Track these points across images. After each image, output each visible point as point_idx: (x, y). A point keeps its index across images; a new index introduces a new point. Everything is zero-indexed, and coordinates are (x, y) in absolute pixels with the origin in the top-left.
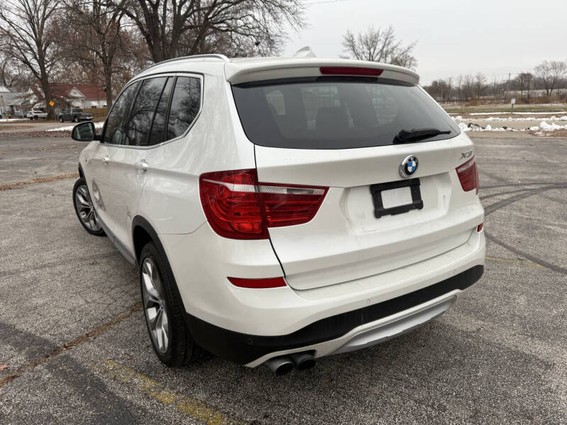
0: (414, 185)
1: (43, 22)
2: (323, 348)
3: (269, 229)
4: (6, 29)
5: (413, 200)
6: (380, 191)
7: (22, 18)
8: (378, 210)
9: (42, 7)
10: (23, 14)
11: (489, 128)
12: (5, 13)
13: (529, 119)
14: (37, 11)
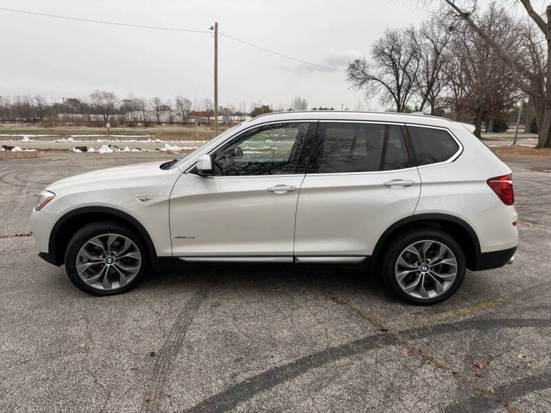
11: (127, 149)
13: (132, 141)
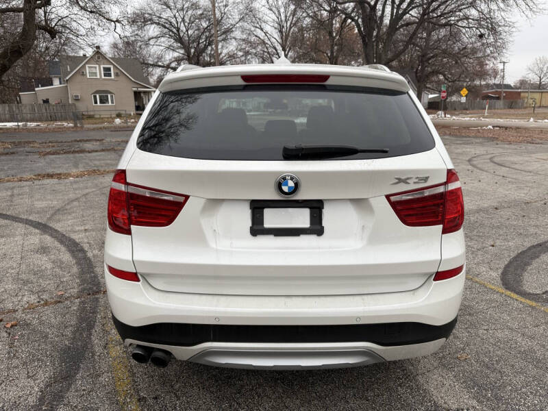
0: (316, 207)
1: (290, 30)
2: (183, 352)
3: (132, 226)
4: (262, 38)
5: (311, 224)
6: (264, 208)
7: (276, 28)
8: (255, 227)
9: (291, 17)
10: (276, 25)
12: (263, 25)
14: (286, 21)
